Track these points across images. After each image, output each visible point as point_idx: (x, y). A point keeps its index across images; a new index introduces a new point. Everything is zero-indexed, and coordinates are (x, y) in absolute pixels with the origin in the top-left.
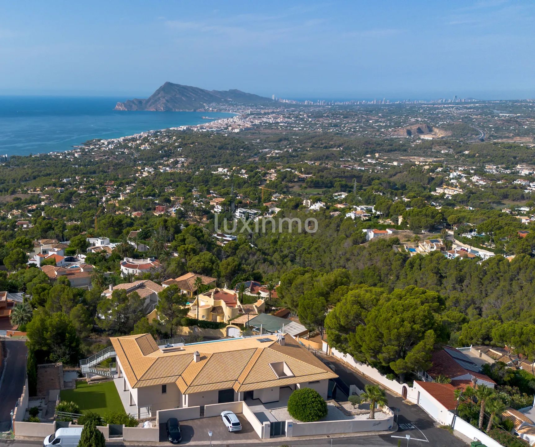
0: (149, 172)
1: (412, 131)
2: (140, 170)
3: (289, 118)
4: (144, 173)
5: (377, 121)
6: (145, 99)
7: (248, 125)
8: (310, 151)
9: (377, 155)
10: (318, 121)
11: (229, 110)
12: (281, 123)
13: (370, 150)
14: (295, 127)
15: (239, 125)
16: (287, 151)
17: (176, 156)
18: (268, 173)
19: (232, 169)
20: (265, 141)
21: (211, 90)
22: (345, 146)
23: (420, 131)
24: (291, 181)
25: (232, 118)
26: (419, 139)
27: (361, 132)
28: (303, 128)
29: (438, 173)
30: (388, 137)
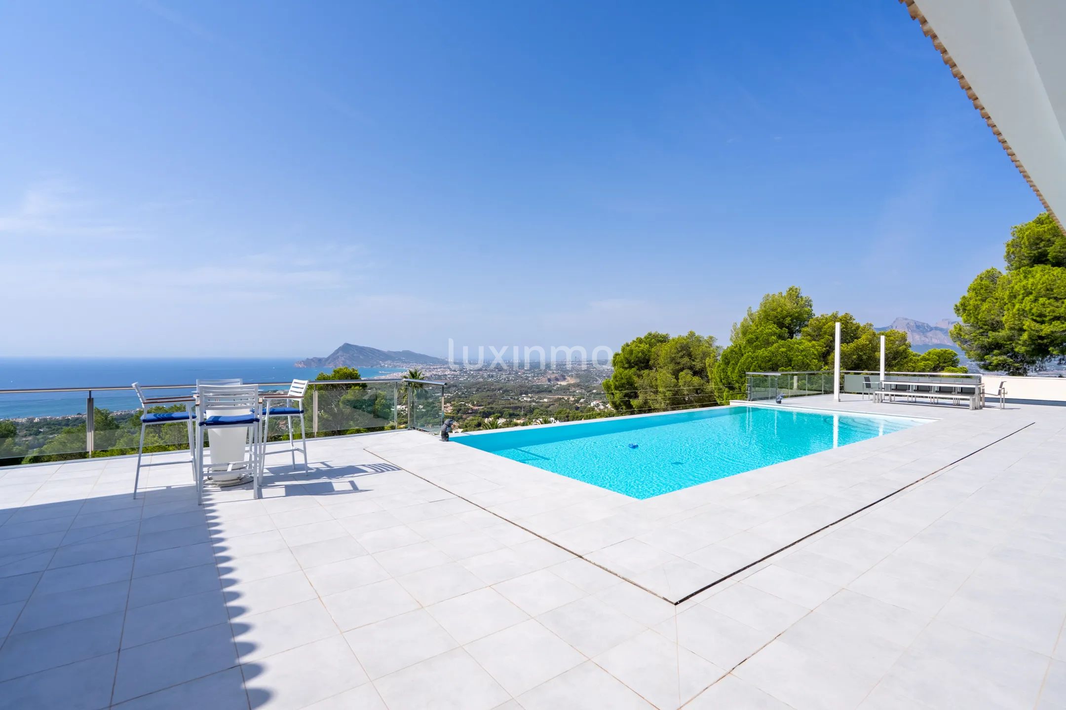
1: (552, 379)
5: (524, 373)
6: (324, 358)
8: (475, 394)
9: (530, 395)
10: (479, 373)
11: (403, 367)
12: (449, 375)
13: (524, 392)
14: (460, 378)
16: (457, 394)
21: (386, 351)
22: (504, 389)
23: (557, 379)
24: (465, 413)
26: (558, 384)
27: (513, 381)
28: (467, 378)
29: (581, 404)
30: (534, 384)
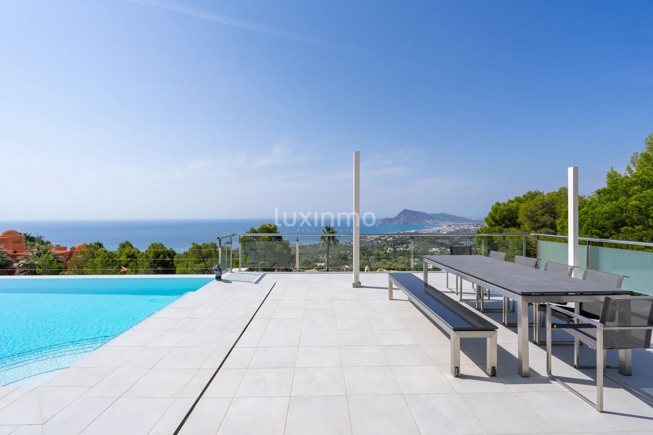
0: (390, 250)
2: (385, 249)
3: (477, 226)
4: (387, 251)
6: (392, 219)
7: (452, 230)
12: (472, 229)
15: (447, 230)
17: (407, 244)
18: (465, 251)
19: (441, 249)
20: (462, 238)
25: (442, 226)
